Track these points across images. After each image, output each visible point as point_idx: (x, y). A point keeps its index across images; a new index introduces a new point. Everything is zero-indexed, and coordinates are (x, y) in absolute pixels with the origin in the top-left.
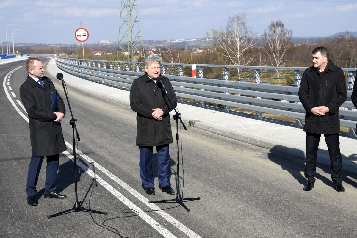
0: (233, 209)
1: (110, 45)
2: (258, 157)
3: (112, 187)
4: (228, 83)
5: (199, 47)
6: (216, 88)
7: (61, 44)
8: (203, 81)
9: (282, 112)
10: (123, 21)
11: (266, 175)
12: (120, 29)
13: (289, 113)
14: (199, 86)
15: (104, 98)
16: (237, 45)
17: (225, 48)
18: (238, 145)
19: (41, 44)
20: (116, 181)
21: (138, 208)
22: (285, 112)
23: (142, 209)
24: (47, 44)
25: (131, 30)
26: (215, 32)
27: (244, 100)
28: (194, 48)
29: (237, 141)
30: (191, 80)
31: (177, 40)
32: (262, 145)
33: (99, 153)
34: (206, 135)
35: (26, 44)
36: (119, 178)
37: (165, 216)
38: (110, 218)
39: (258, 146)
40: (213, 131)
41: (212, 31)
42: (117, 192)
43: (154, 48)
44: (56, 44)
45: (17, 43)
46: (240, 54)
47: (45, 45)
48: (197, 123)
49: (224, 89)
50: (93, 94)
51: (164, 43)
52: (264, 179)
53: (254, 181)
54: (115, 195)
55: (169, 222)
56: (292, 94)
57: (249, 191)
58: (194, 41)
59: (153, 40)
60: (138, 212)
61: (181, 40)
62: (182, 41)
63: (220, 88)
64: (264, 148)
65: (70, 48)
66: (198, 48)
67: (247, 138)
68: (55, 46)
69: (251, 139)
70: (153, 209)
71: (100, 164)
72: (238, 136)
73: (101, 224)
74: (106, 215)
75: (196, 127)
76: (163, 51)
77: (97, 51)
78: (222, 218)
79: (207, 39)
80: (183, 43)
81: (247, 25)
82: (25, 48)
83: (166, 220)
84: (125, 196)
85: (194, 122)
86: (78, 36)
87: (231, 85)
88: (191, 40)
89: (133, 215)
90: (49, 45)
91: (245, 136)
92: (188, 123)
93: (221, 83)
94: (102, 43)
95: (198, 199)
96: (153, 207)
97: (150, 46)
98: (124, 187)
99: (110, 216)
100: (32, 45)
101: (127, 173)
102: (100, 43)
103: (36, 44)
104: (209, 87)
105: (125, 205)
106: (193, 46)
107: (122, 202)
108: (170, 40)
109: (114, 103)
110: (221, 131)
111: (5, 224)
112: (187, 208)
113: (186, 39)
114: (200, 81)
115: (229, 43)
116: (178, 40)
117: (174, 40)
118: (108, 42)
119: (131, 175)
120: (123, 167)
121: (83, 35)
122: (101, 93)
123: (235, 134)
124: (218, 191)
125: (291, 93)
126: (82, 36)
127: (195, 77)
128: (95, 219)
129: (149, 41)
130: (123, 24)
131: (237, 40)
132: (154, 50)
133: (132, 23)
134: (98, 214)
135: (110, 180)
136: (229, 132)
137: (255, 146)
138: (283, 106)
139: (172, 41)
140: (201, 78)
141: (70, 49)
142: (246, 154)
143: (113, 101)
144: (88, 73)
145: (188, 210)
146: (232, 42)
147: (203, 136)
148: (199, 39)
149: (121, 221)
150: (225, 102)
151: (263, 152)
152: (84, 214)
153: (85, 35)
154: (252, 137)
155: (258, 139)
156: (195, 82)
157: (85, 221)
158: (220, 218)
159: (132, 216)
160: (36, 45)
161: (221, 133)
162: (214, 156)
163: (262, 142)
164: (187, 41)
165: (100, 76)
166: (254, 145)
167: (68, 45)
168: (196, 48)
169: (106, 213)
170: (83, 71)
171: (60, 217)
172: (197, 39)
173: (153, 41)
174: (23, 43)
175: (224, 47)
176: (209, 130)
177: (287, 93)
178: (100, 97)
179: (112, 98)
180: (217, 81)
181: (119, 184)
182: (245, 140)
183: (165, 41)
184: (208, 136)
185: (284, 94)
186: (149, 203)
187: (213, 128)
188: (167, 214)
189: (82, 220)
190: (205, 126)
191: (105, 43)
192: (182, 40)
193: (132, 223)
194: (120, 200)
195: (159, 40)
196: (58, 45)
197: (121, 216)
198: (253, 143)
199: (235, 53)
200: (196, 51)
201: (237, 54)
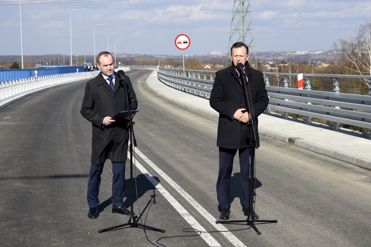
0: (313, 236)
1: (222, 57)
2: (361, 180)
3: (180, 204)
4: (338, 95)
5: (324, 61)
6: (324, 101)
7: (167, 55)
8: (310, 94)
10: (234, 29)
11: (366, 200)
12: (230, 38)
14: (305, 99)
15: (199, 112)
16: (369, 58)
17: (354, 62)
18: (341, 166)
19: (146, 55)
20: (186, 198)
21: (202, 227)
23: (206, 229)
24: (152, 55)
25: (243, 39)
26: (344, 43)
27: (355, 116)
28: (319, 62)
29: (342, 162)
30: (296, 92)
31: (299, 53)
32: (370, 167)
33: (176, 168)
34: (306, 155)
35: (129, 55)
36: (190, 195)
37: (231, 238)
38: (167, 236)
39: (364, 168)
40: (315, 151)
41: (339, 41)
42: (184, 209)
43: (271, 61)
44: (162, 55)
45: (120, 54)
47: (150, 56)
48: (298, 141)
49: (333, 102)
50: (189, 107)
51: (284, 56)
52: (361, 205)
53: (349, 206)
54: (180, 213)
55: (233, 245)
57: (339, 217)
58: (319, 54)
59: (271, 51)
60: (200, 232)
61: (303, 52)
62: (304, 54)
63: (329, 102)
65: (177, 59)
67: (353, 159)
68: (160, 58)
69: (357, 160)
70: (219, 230)
71: (173, 180)
72: (343, 156)
73: (154, 242)
74: (164, 233)
75: (297, 146)
76: (282, 65)
77: (207, 63)
78: (297, 244)
79: (334, 51)
80: (306, 55)
82: (128, 60)
83: (230, 243)
84: (191, 214)
85: (295, 140)
86: (178, 43)
87: (341, 98)
88: (316, 53)
89: (195, 234)
90: (154, 56)
91: (352, 156)
92: (287, 141)
93: (330, 96)
94: (212, 54)
95: (275, 222)
96: (220, 227)
97: (267, 59)
98: (193, 205)
99: (167, 234)
100: (136, 56)
101: (201, 190)
102: (211, 54)
103: (140, 54)
104: (317, 100)
105: (188, 223)
106: (318, 60)
107: (185, 220)
108: (291, 52)
109: (209, 118)
110: (324, 150)
111: (51, 236)
112: (258, 231)
113: (309, 52)
114: (306, 93)
115: (360, 56)
116: (301, 53)
117: (295, 52)
118: (220, 54)
119: (205, 193)
120: (199, 184)
121: (184, 43)
122: (197, 106)
123: (339, 155)
124: (302, 214)
126: (182, 43)
127: (301, 88)
128: (150, 236)
129: (266, 53)
130: (234, 33)
132: (272, 63)
133: (244, 31)
134: (154, 232)
135: (180, 197)
136: (333, 151)
137: (361, 169)
139: (293, 53)
140: (308, 89)
141: (177, 61)
142: (347, 177)
143: (209, 115)
144: (187, 85)
145: (260, 234)
146: (363, 54)
147: (302, 156)
148: (325, 51)
149: (178, 240)
150: (333, 118)
151: (369, 176)
152: (140, 231)
153: (187, 42)
154: (359, 158)
155: (366, 161)
156: (301, 95)
157: (138, 238)
158: (295, 244)
159: (192, 236)
160: (140, 56)
161: (324, 153)
162: (309, 177)
164: (311, 54)
165: (199, 88)
166: (361, 167)
167: (175, 57)
168: (321, 62)
169: (163, 231)
170: (183, 82)
171: (112, 233)
172: (322, 51)
173: (271, 53)
174: (126, 54)
176: (310, 149)
178: (196, 110)
179: (208, 111)
180: (325, 93)
181: (189, 201)
182: (351, 161)
183: (284, 54)
184: (308, 155)
186: (217, 223)
187: (315, 147)
188: (233, 236)
189: (135, 237)
190: (307, 145)
191: (216, 55)
192: (305, 52)
193: (191, 243)
194: (185, 218)
195: (278, 52)
196: (164, 56)
197: (180, 235)
198: (359, 165)
199: (367, 67)
200: (321, 65)
201: (368, 69)
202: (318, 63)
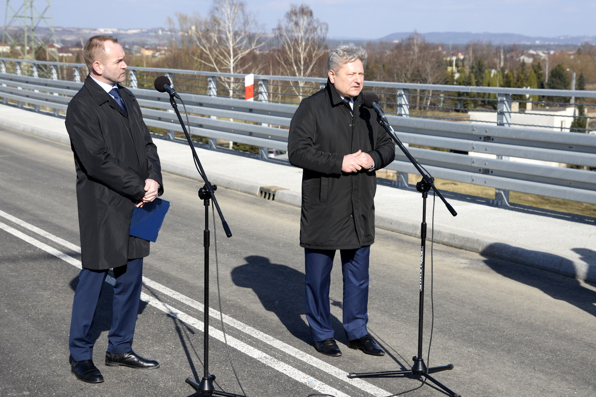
9: (468, 176)
13: (487, 179)
16: (228, 45)
17: (206, 50)
18: (401, 241)
22: (476, 177)
26: (183, 18)
28: (135, 46)
32: (456, 242)
39: (444, 244)
43: (57, 42)
46: (234, 62)
48: (282, 193)
51: (77, 34)
56: (494, 141)
58: (135, 34)
62: (111, 32)
64: (461, 248)
66: (143, 47)
67: (415, 227)
72: (391, 222)
79: (158, 30)
81: (247, 9)
85: (275, 192)
88: (130, 32)
91: (410, 222)
92: (257, 193)
97: (50, 38)
106: (134, 44)
113: (119, 30)
115: (215, 41)
116: (105, 31)
117: (95, 30)
125: (493, 139)
127: (251, 100)
131: (229, 35)
132: (59, 47)
138: (473, 165)
140: (264, 101)
142: (439, 262)
146: (220, 39)
156: (251, 111)
163: (454, 236)
164: (122, 34)
166: (433, 242)
168: (138, 47)
175: (205, 48)
177: (482, 139)
182: (410, 231)
183: (78, 31)
185: (475, 140)
198: (430, 237)
199: (226, 59)
200: (140, 53)
201: (228, 63)
202: (135, 49)
